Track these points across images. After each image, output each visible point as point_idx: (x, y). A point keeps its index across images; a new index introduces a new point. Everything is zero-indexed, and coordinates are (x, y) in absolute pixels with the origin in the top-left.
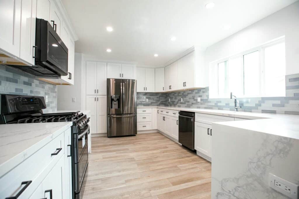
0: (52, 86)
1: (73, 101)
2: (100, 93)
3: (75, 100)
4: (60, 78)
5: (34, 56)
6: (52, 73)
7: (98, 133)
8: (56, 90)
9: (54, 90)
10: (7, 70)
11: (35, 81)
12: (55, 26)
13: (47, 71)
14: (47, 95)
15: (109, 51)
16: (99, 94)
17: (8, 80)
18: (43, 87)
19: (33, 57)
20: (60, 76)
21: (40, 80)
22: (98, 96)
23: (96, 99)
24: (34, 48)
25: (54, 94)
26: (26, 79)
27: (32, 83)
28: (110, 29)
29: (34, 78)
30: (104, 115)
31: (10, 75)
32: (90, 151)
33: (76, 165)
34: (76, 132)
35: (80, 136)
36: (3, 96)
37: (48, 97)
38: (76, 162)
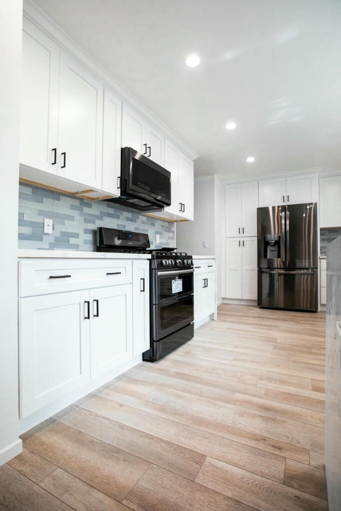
0: (167, 224)
1: (204, 246)
2: (247, 233)
3: (207, 245)
4: (164, 210)
5: (119, 187)
6: (148, 204)
7: (245, 298)
8: (174, 229)
9: (170, 229)
10: (109, 206)
11: (140, 217)
12: (148, 150)
13: (143, 204)
14: (158, 234)
15: (251, 160)
16: (245, 235)
17: (109, 215)
18: (153, 225)
19: (118, 188)
20: (161, 207)
21: (148, 217)
22: (244, 239)
23: (242, 244)
24: (119, 179)
25: (171, 235)
26: (129, 215)
27: (137, 220)
28: (231, 126)
29: (140, 214)
30: (254, 270)
31: (111, 211)
32: (216, 317)
33: (154, 306)
34: (154, 268)
35: (159, 273)
36: (101, 229)
37: (160, 237)
38: (154, 303)
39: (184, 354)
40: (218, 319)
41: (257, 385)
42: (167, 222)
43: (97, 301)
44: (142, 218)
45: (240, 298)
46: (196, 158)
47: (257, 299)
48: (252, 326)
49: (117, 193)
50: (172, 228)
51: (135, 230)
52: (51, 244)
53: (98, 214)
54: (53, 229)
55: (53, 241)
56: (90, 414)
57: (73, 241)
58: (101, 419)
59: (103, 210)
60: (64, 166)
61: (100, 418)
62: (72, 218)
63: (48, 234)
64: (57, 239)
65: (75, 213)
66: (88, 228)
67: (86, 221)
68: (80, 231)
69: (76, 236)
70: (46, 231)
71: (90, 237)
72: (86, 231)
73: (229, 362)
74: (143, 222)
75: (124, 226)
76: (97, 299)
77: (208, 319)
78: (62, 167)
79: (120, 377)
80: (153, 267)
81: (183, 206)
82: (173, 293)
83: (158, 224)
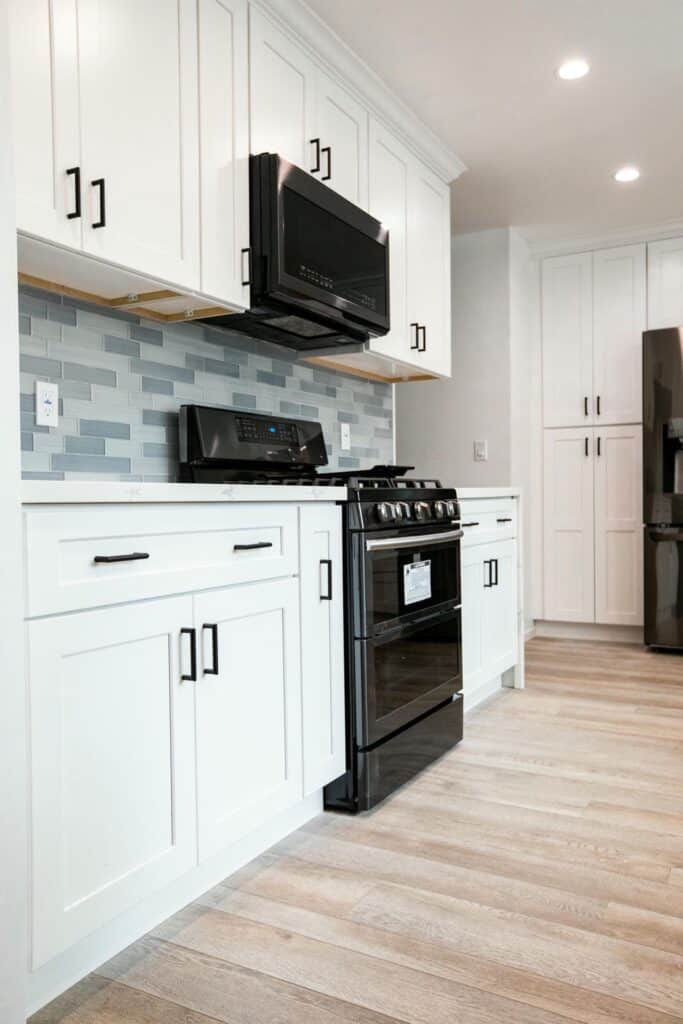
0: (370, 390)
1: (477, 457)
2: (609, 417)
3: (485, 453)
4: (368, 347)
5: (247, 279)
6: (326, 330)
7: (600, 620)
8: (392, 404)
9: (381, 403)
10: (208, 338)
11: (297, 369)
12: (324, 156)
13: (310, 328)
14: (345, 421)
15: (627, 175)
16: (604, 418)
17: (210, 366)
18: (332, 392)
19: (244, 284)
20: (362, 339)
21: (318, 368)
22: (601, 432)
23: (593, 448)
25: (382, 423)
26: (265, 364)
27: (288, 378)
28: (574, 69)
29: (293, 359)
30: (632, 532)
31: (215, 352)
32: (520, 681)
33: (357, 644)
34: (357, 527)
35: (371, 544)
36: (191, 410)
37: (351, 430)
38: (357, 634)
39: (439, 789)
40: (526, 686)
41: (671, 882)
42: (372, 382)
43: (214, 628)
44: (301, 373)
45: (591, 620)
46: (455, 173)
47: (641, 622)
48: (631, 708)
49: (239, 299)
50: (386, 401)
51: (282, 410)
52: (55, 458)
53: (179, 362)
54: (61, 413)
55: (60, 449)
56: (205, 963)
57: (114, 448)
58: (239, 975)
59: (193, 352)
60: (102, 224)
61: (233, 973)
62: (109, 378)
63: (46, 429)
64: (70, 444)
65: (118, 363)
66: (154, 408)
67: (148, 385)
68: (133, 419)
69: (122, 431)
70: (41, 421)
71: (158, 435)
72: (148, 417)
73: (576, 814)
74: (304, 386)
75: (252, 400)
76: (212, 622)
77: (498, 687)
78: (95, 226)
79: (267, 858)
80: (353, 526)
81: (421, 331)
82: (407, 603)
83: (347, 389)
